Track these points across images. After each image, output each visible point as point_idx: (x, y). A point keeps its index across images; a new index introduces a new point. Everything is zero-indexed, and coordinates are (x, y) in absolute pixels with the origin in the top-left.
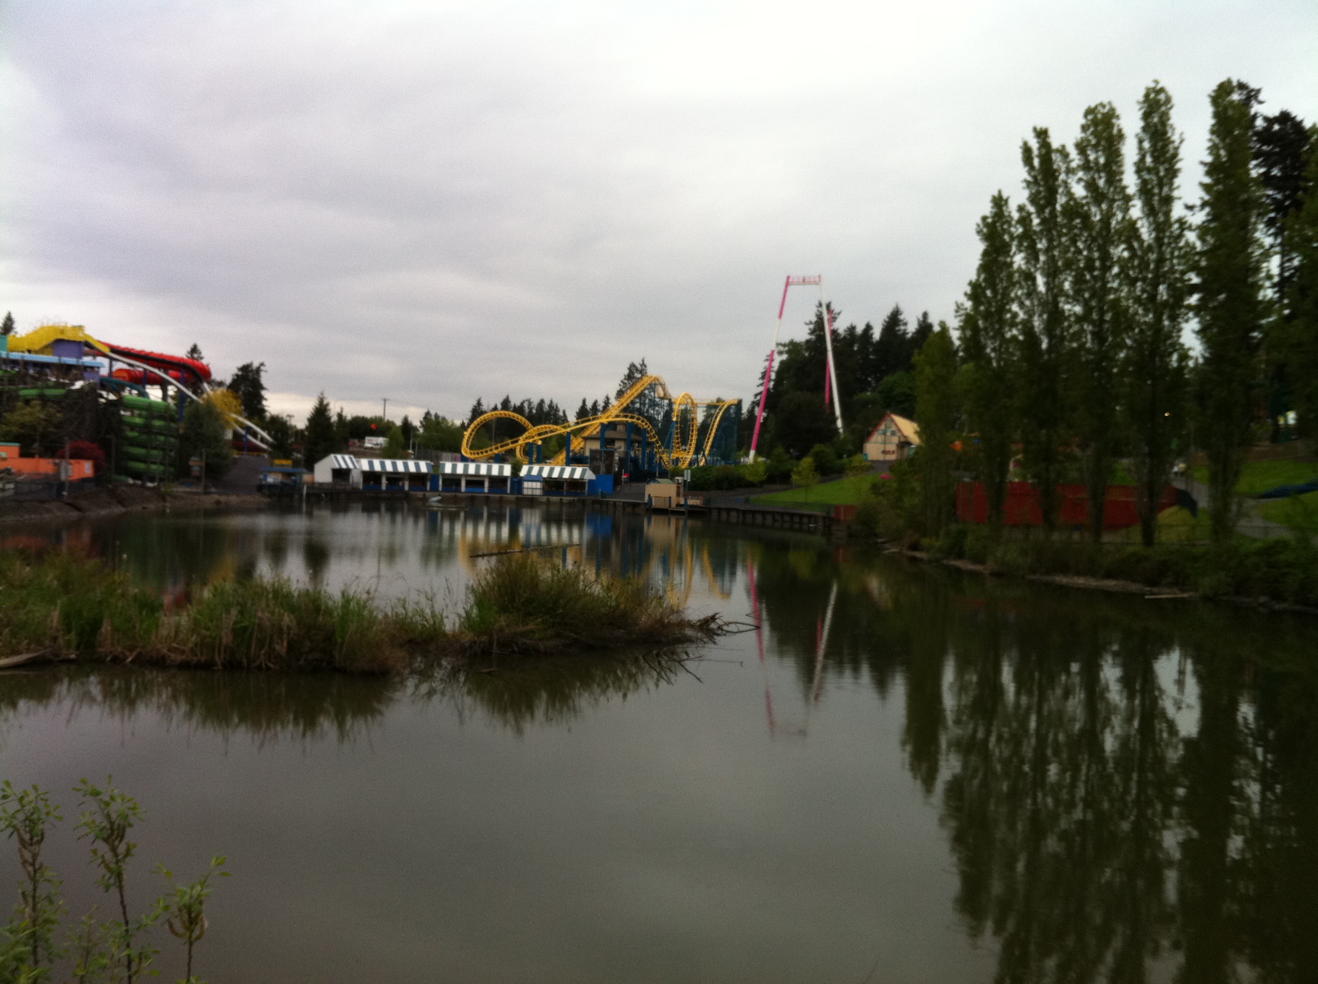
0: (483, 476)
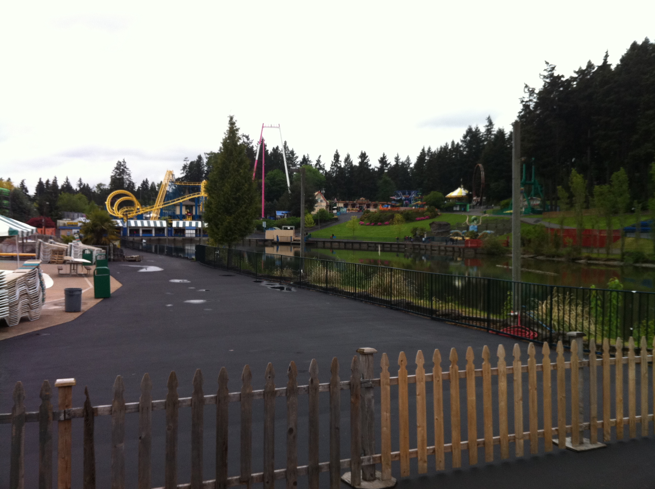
0: (152, 227)
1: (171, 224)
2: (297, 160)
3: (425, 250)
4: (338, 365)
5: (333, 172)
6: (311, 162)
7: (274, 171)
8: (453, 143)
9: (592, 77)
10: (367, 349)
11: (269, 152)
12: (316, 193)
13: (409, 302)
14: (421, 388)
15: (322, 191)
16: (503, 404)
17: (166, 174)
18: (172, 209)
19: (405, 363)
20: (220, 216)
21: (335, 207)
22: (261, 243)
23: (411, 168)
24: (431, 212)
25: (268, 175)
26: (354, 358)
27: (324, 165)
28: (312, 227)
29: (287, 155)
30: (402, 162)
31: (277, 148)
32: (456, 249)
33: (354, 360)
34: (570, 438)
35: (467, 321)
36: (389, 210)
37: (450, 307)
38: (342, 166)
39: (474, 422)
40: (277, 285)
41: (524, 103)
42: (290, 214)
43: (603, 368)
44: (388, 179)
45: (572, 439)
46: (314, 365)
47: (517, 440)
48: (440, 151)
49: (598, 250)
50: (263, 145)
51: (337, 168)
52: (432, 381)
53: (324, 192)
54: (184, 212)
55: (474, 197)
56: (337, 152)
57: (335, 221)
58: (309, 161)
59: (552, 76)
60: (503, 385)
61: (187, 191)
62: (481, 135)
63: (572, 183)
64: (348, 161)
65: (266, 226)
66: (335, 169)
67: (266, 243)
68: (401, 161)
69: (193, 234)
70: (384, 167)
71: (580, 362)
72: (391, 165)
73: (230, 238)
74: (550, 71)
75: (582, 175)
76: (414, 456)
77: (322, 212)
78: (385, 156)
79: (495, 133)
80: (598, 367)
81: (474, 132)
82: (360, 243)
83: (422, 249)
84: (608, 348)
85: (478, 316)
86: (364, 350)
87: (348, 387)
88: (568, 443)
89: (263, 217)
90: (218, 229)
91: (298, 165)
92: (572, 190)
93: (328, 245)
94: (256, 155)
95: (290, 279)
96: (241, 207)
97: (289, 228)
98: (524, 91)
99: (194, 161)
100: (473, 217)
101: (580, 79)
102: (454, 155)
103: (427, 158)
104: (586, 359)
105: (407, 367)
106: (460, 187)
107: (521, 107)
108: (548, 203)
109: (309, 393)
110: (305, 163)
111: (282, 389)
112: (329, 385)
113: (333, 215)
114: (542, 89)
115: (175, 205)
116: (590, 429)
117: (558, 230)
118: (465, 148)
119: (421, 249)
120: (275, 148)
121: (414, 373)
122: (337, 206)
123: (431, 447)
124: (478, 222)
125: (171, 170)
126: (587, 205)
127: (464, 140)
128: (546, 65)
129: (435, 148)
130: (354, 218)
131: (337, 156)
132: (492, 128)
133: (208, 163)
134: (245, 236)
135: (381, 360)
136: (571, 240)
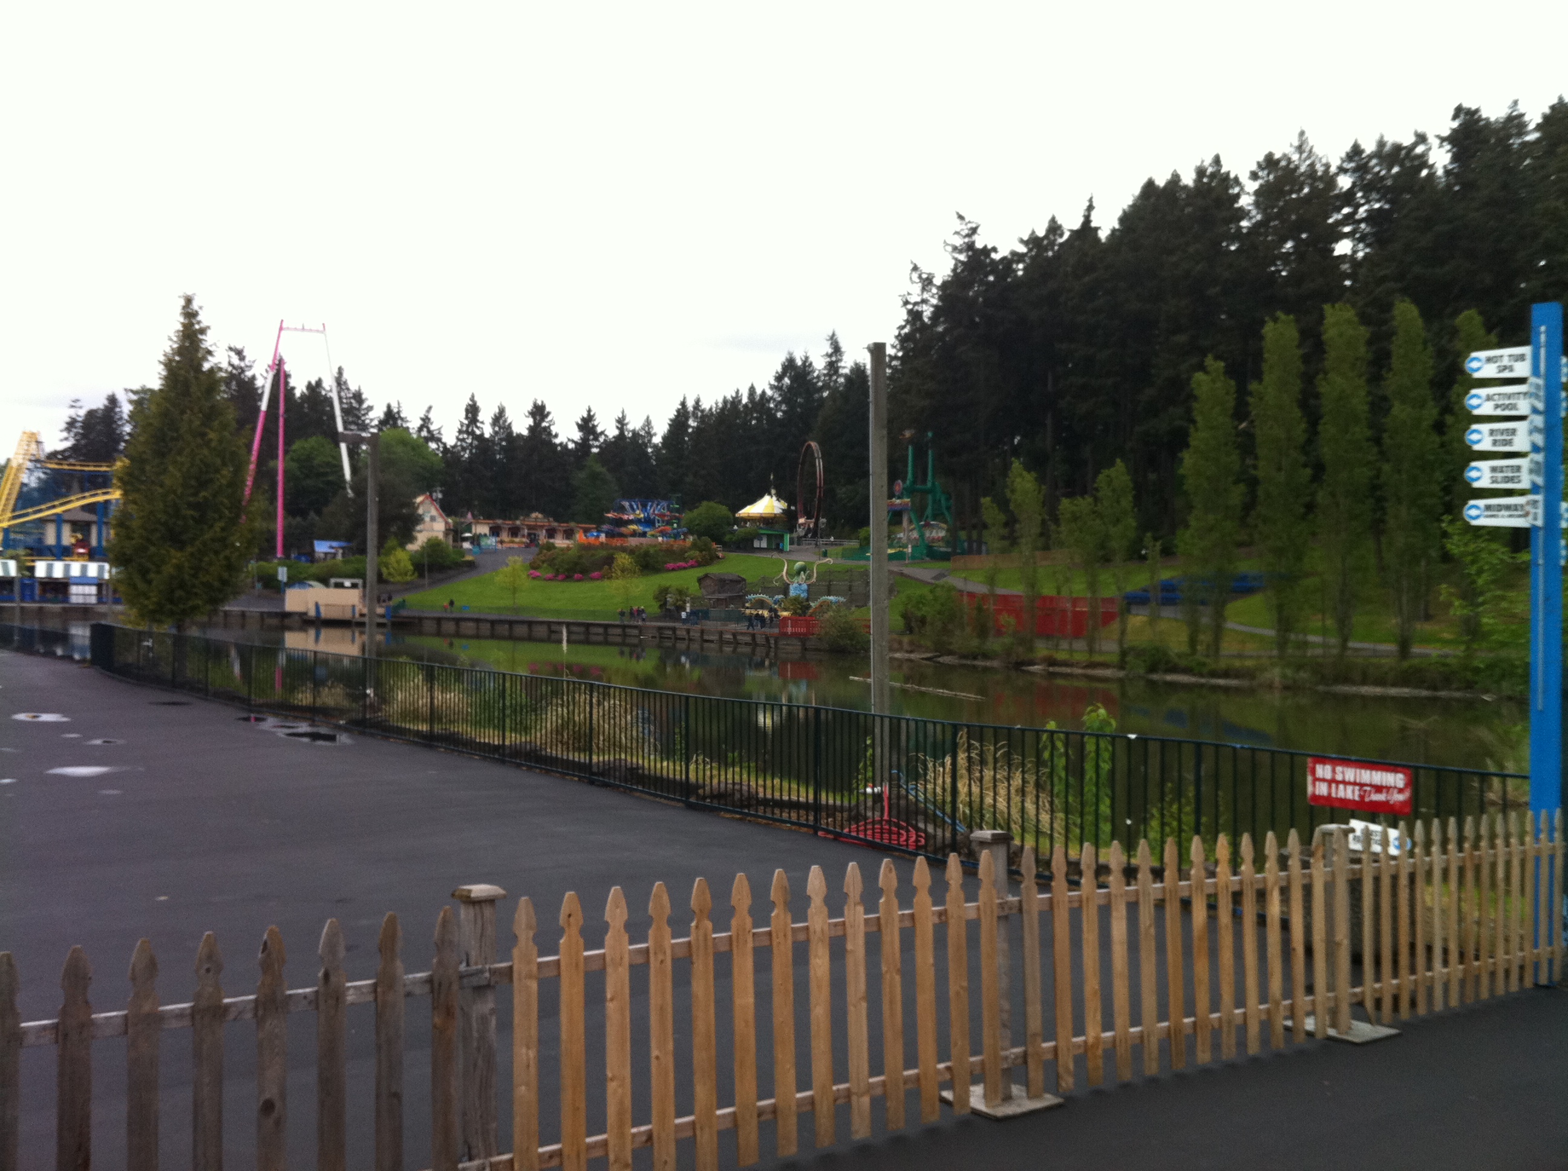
1: (32, 569)
2: (371, 415)
3: (687, 642)
4: (400, 934)
5: (464, 449)
6: (407, 421)
7: (309, 440)
8: (752, 390)
9: (1057, 256)
10: (479, 890)
11: (298, 393)
12: (419, 499)
13: (634, 766)
14: (617, 982)
15: (434, 495)
16: (820, 1011)
17: (21, 440)
18: (36, 531)
19: (578, 920)
20: (153, 549)
21: (467, 535)
22: (274, 622)
23: (655, 446)
24: (701, 551)
25: (294, 451)
26: (442, 914)
27: (439, 429)
28: (407, 583)
29: (345, 401)
30: (634, 432)
31: (319, 383)
32: (760, 640)
33: (444, 918)
34: (982, 1085)
35: (769, 810)
36: (602, 543)
37: (730, 776)
38: (487, 435)
39: (751, 1058)
40: (304, 727)
41: (910, 307)
42: (350, 549)
43: (1053, 915)
44: (599, 468)
45: (985, 1089)
46: (333, 935)
47: (854, 1098)
48: (723, 409)
49: (1071, 644)
50: (280, 376)
51: (473, 439)
52: (648, 962)
53: (440, 496)
54: (68, 539)
55: (801, 517)
56: (472, 399)
57: (465, 569)
58: (402, 419)
59: (970, 247)
60: (820, 963)
61: (76, 485)
62: (815, 374)
63: (1013, 491)
64: (501, 422)
65: (289, 578)
66: (469, 441)
67: (287, 622)
68: (630, 427)
69: (90, 595)
70: (588, 440)
71: (1001, 904)
72: (606, 436)
73: (181, 606)
74: (968, 236)
75: (1034, 474)
76: (598, 1153)
77: (433, 546)
78: (592, 413)
79: (846, 371)
80: (1041, 913)
81: (799, 367)
82: (530, 624)
83: (680, 639)
84: (1064, 869)
85: (794, 798)
86: (470, 891)
87: (427, 988)
88: (977, 1098)
89: (279, 555)
90: (149, 582)
91: (372, 427)
92: (1012, 507)
93: (450, 627)
94: (260, 399)
95: (340, 712)
96: (211, 526)
97: (347, 583)
98: (911, 278)
99: (99, 409)
100: (799, 564)
101: (1032, 258)
102: (756, 418)
103: (692, 423)
104: (1013, 896)
105: (583, 932)
106: (770, 494)
107: (902, 315)
108: (963, 534)
109: (317, 1008)
110: (391, 422)
111: (242, 1001)
112: (375, 985)
113: (462, 553)
114: (949, 276)
115: (43, 521)
116: (1025, 1062)
117: (984, 597)
118: (780, 403)
119: (677, 639)
120: (313, 383)
121: (601, 946)
122: (474, 531)
123: (643, 1128)
124: (809, 577)
125: (35, 431)
126: (1046, 541)
127: (776, 384)
128: (958, 221)
129: (710, 402)
130: (515, 562)
131: (472, 411)
132: (841, 360)
133: (132, 415)
134: (223, 601)
135: (516, 916)
136: (1012, 620)
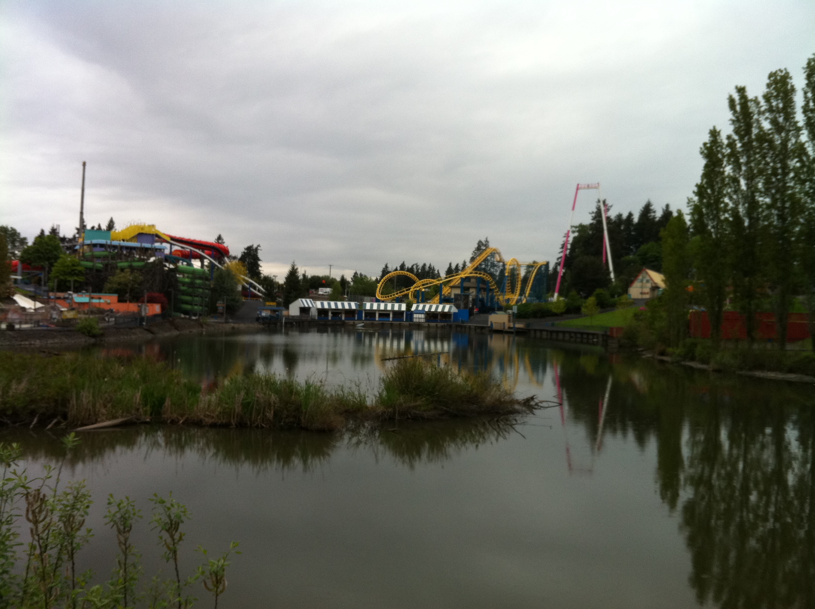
0: (389, 311)
